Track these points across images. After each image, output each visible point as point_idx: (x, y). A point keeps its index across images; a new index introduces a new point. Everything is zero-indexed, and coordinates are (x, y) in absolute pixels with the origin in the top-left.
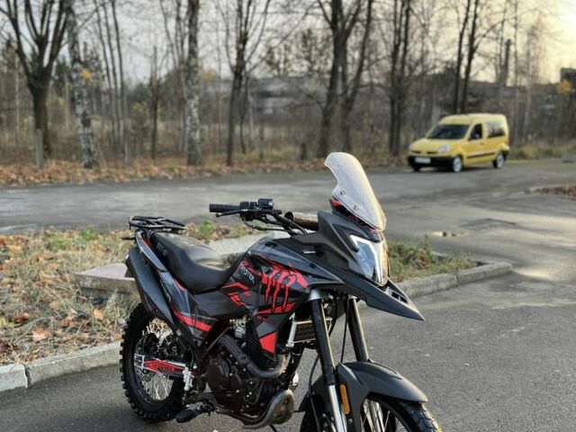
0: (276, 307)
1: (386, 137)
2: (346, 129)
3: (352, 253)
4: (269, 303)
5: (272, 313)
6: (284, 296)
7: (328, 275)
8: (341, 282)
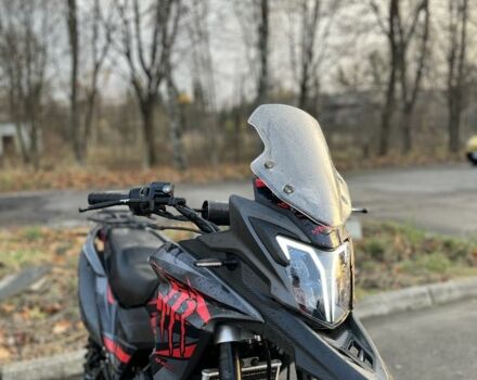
0: (174, 348)
1: (446, 137)
2: (406, 131)
3: (277, 267)
4: (166, 341)
5: (171, 357)
6: (180, 333)
7: (239, 303)
8: (259, 317)
